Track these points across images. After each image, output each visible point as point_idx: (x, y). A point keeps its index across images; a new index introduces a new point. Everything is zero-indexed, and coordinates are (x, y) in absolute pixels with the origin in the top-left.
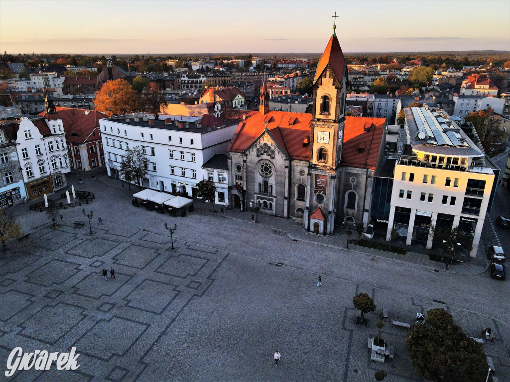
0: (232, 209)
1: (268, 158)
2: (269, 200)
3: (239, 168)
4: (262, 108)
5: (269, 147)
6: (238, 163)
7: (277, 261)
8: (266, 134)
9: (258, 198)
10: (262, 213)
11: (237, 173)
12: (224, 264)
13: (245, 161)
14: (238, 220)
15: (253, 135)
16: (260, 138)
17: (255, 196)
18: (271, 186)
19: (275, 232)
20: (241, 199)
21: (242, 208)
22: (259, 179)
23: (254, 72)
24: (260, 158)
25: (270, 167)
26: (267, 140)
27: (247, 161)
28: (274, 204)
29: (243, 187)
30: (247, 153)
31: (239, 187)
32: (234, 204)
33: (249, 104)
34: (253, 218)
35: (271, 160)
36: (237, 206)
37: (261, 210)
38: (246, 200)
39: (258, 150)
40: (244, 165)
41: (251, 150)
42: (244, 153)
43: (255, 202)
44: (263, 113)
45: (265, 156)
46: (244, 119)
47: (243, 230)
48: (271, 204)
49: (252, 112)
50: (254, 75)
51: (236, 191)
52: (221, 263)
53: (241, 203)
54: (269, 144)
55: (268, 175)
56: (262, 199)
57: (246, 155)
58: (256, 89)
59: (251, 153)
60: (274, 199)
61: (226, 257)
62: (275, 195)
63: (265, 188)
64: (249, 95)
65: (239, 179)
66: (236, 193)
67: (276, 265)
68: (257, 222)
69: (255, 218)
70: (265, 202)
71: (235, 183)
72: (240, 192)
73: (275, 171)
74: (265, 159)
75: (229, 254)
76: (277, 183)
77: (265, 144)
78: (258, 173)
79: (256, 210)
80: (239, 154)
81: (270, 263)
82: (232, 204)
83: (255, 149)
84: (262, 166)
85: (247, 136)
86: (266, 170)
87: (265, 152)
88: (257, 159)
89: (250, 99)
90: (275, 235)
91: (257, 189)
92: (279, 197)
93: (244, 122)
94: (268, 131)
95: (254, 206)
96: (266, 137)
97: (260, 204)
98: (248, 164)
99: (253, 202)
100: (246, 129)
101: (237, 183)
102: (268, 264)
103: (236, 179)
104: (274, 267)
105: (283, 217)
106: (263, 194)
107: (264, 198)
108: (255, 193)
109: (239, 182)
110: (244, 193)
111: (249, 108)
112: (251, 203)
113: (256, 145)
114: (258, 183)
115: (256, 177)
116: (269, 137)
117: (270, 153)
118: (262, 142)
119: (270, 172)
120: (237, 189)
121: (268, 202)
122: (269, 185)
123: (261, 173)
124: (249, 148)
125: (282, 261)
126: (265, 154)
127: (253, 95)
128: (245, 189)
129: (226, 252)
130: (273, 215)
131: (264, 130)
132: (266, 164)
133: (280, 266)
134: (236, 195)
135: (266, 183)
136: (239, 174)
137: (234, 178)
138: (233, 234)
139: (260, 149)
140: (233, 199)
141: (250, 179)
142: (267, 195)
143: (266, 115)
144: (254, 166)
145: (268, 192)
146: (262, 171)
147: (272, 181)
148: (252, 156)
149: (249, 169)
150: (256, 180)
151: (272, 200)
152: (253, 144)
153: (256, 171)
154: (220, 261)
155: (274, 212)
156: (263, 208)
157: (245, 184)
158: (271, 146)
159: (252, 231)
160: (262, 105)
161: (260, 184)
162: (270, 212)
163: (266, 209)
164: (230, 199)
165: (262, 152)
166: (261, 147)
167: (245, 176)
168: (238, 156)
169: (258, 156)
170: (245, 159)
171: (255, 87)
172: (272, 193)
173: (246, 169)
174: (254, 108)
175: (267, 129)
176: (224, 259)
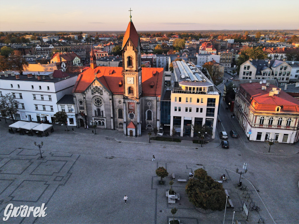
0: (79, 127)
1: (99, 95)
3: (81, 102)
4: (92, 65)
6: (80, 99)
7: (110, 156)
8: (96, 81)
9: (95, 119)
10: (98, 128)
11: (80, 105)
12: (77, 162)
13: (84, 98)
14: (84, 134)
15: (88, 82)
16: (92, 83)
17: (93, 118)
18: (102, 112)
19: (107, 138)
20: (84, 121)
21: (85, 127)
22: (94, 108)
23: (85, 43)
24: (94, 95)
25: (101, 100)
26: (97, 84)
28: (105, 122)
30: (86, 92)
31: (82, 114)
32: (80, 125)
33: (84, 62)
34: (93, 132)
35: (101, 96)
36: (82, 125)
37: (97, 126)
38: (87, 122)
39: (92, 90)
41: (88, 91)
42: (83, 93)
43: (93, 122)
44: (93, 68)
45: (97, 94)
46: (81, 72)
47: (87, 140)
48: (103, 122)
49: (86, 68)
50: (85, 45)
51: (81, 116)
53: (85, 123)
54: (99, 86)
55: (100, 105)
56: (97, 120)
57: (85, 94)
58: (87, 53)
59: (88, 93)
60: (105, 119)
61: (78, 158)
62: (105, 117)
63: (99, 113)
64: (83, 57)
65: (82, 109)
66: (80, 118)
67: (110, 158)
68: (96, 134)
69: (94, 132)
70: (99, 122)
71: (79, 112)
72: (83, 117)
73: (103, 102)
74: (97, 96)
75: (80, 155)
76: (106, 109)
77: (96, 87)
79: (94, 127)
80: (81, 94)
81: (106, 158)
82: (79, 125)
83: (90, 90)
84: (96, 100)
85: (84, 82)
86: (98, 102)
87: (96, 91)
88: (92, 96)
89: (84, 59)
90: (107, 141)
91: (94, 114)
92: (107, 118)
93: (82, 74)
94: (97, 79)
95: (92, 124)
97: (97, 123)
98: (87, 99)
99: (92, 122)
100: (83, 78)
102: (105, 159)
103: (80, 109)
104: (109, 159)
105: (111, 129)
106: (98, 117)
107: (99, 119)
108: (93, 117)
109: (82, 111)
110: (86, 117)
111: (84, 65)
112: (91, 123)
113: (91, 88)
115: (92, 107)
116: (98, 82)
117: (100, 92)
118: (94, 86)
119: (101, 103)
120: (81, 115)
121: (101, 121)
122: (101, 111)
123: (95, 104)
124: (86, 90)
125: (113, 155)
126: (97, 92)
127: (85, 57)
128: (86, 114)
129: (78, 155)
130: (105, 129)
132: (98, 99)
133: (112, 158)
134: (81, 119)
135: (99, 110)
136: (82, 106)
137: (79, 108)
138: (81, 143)
139: (93, 90)
140: (79, 122)
141: (88, 109)
142: (100, 117)
143: (95, 69)
144: (90, 100)
145: (100, 115)
147: (102, 108)
148: (89, 94)
149: (88, 102)
151: (104, 120)
152: (88, 87)
153: (92, 103)
154: (74, 161)
155: (106, 127)
156: (99, 125)
157: (86, 112)
158: (100, 88)
159: (93, 139)
160: (92, 63)
161: (95, 111)
162: (103, 127)
163: (100, 126)
164: (77, 122)
165: (95, 92)
166: (94, 88)
167: (85, 107)
168: (80, 95)
169: (93, 94)
170: (84, 96)
171: (86, 52)
172: (103, 116)
173: (86, 103)
174: (87, 65)
175: (96, 77)
176: (77, 159)
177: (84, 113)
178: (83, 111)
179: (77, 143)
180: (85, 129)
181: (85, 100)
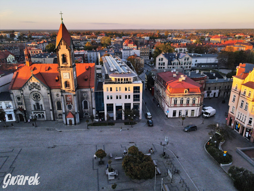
0: (18, 122)
1: (37, 90)
2: (41, 113)
3: (19, 98)
4: (28, 63)
5: (36, 84)
6: (18, 96)
7: (52, 145)
8: (33, 77)
9: (34, 113)
10: (38, 121)
11: (18, 101)
12: (20, 156)
13: (22, 94)
14: (24, 128)
15: (25, 78)
16: (29, 80)
17: (33, 112)
18: (41, 105)
19: (48, 130)
20: (23, 116)
21: (25, 121)
22: (33, 102)
23: (18, 41)
24: (32, 91)
25: (39, 95)
26: (34, 80)
27: (24, 94)
28: (45, 115)
29: (24, 109)
30: (23, 89)
31: (21, 109)
32: (19, 120)
33: (18, 59)
34: (33, 125)
35: (39, 91)
36: (22, 120)
37: (37, 119)
38: (27, 116)
39: (30, 86)
40: (22, 96)
41: (25, 87)
42: (20, 89)
43: (33, 116)
44: (28, 65)
45: (35, 89)
46: (16, 69)
47: (28, 133)
48: (43, 115)
49: (21, 65)
50: (18, 43)
51: (20, 112)
52: (17, 156)
53: (24, 118)
54: (36, 82)
55: (38, 100)
56: (37, 113)
57: (23, 90)
58: (21, 51)
59: (26, 89)
60: (45, 112)
61: (20, 151)
62: (45, 110)
63: (38, 107)
64: (17, 54)
65: (20, 105)
66: (19, 113)
67: (52, 148)
68: (36, 126)
69: (35, 125)
70: (39, 115)
71: (18, 108)
72: (22, 112)
73: (42, 97)
74: (35, 91)
75: (21, 149)
76: (44, 103)
77: (34, 83)
78: (32, 99)
79: (34, 120)
80: (18, 90)
81: (48, 148)
82: (18, 120)
83: (27, 86)
84: (34, 95)
85: (21, 79)
86: (37, 97)
87: (34, 87)
88: (30, 92)
89: (18, 56)
90: (48, 131)
91: (33, 108)
92: (47, 111)
93: (17, 71)
94: (34, 75)
95: (32, 118)
96: (33, 79)
97: (36, 116)
98: (25, 95)
99: (32, 116)
100: (19, 76)
101: (19, 107)
102: (47, 149)
103: (18, 104)
104: (51, 149)
105: (51, 121)
106: (37, 110)
107: (38, 113)
108: (32, 111)
109: (20, 106)
110: (25, 112)
111: (18, 62)
112: (30, 117)
113: (28, 84)
114: (33, 105)
115: (31, 101)
116: (35, 79)
117: (37, 87)
118: (31, 82)
119: (39, 98)
120: (20, 110)
121: (41, 114)
122: (40, 105)
123: (34, 99)
124: (24, 86)
125: (55, 145)
126: (34, 88)
127: (19, 54)
128: (25, 109)
129: (19, 149)
130: (45, 121)
131: (31, 75)
132: (36, 94)
133: (54, 147)
134: (20, 114)
135: (38, 104)
136: (20, 101)
137: (17, 104)
138: (22, 137)
139: (31, 86)
140: (18, 117)
141: (27, 104)
142: (40, 111)
143: (30, 67)
144: (28, 95)
145: (40, 109)
146: (34, 98)
147: (41, 102)
148: (26, 90)
149: (26, 98)
150: (31, 104)
151: (43, 113)
152: (26, 84)
153: (30, 98)
154: (16, 155)
155: (46, 119)
156: (38, 118)
157: (25, 107)
158: (37, 84)
159: (34, 132)
160: (27, 61)
161: (34, 105)
162: (43, 119)
163: (40, 118)
164: (16, 117)
165: (32, 87)
166: (31, 84)
167: (23, 102)
168: (17, 92)
169: (30, 90)
170: (22, 92)
171: (20, 49)
172: (42, 109)
173: (24, 98)
174: (22, 62)
175: (33, 74)
176: (19, 153)
177: (23, 108)
178: (22, 107)
179: (17, 137)
180: (25, 123)
181: (23, 96)
